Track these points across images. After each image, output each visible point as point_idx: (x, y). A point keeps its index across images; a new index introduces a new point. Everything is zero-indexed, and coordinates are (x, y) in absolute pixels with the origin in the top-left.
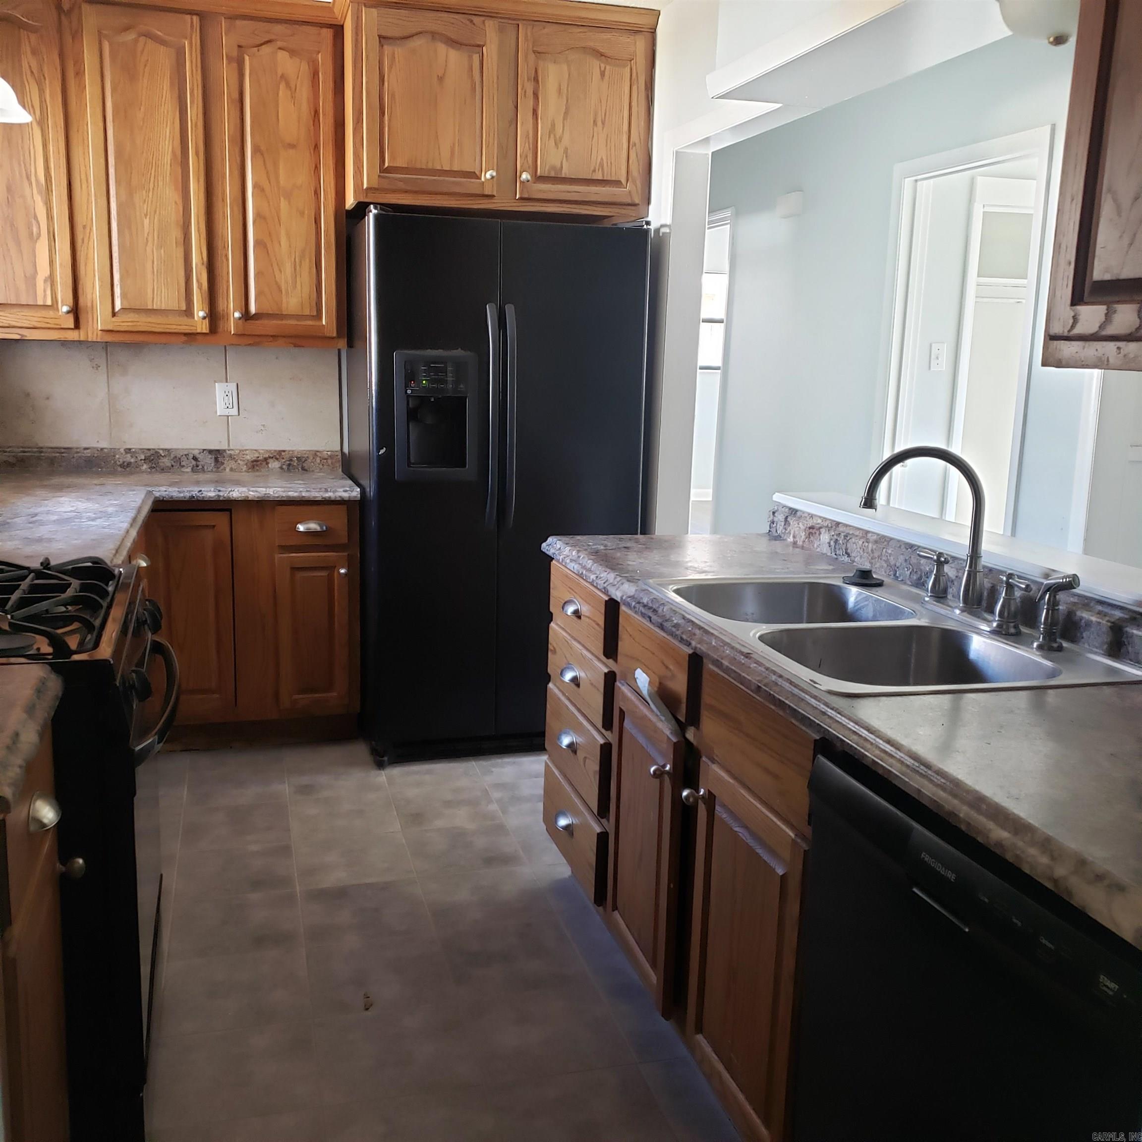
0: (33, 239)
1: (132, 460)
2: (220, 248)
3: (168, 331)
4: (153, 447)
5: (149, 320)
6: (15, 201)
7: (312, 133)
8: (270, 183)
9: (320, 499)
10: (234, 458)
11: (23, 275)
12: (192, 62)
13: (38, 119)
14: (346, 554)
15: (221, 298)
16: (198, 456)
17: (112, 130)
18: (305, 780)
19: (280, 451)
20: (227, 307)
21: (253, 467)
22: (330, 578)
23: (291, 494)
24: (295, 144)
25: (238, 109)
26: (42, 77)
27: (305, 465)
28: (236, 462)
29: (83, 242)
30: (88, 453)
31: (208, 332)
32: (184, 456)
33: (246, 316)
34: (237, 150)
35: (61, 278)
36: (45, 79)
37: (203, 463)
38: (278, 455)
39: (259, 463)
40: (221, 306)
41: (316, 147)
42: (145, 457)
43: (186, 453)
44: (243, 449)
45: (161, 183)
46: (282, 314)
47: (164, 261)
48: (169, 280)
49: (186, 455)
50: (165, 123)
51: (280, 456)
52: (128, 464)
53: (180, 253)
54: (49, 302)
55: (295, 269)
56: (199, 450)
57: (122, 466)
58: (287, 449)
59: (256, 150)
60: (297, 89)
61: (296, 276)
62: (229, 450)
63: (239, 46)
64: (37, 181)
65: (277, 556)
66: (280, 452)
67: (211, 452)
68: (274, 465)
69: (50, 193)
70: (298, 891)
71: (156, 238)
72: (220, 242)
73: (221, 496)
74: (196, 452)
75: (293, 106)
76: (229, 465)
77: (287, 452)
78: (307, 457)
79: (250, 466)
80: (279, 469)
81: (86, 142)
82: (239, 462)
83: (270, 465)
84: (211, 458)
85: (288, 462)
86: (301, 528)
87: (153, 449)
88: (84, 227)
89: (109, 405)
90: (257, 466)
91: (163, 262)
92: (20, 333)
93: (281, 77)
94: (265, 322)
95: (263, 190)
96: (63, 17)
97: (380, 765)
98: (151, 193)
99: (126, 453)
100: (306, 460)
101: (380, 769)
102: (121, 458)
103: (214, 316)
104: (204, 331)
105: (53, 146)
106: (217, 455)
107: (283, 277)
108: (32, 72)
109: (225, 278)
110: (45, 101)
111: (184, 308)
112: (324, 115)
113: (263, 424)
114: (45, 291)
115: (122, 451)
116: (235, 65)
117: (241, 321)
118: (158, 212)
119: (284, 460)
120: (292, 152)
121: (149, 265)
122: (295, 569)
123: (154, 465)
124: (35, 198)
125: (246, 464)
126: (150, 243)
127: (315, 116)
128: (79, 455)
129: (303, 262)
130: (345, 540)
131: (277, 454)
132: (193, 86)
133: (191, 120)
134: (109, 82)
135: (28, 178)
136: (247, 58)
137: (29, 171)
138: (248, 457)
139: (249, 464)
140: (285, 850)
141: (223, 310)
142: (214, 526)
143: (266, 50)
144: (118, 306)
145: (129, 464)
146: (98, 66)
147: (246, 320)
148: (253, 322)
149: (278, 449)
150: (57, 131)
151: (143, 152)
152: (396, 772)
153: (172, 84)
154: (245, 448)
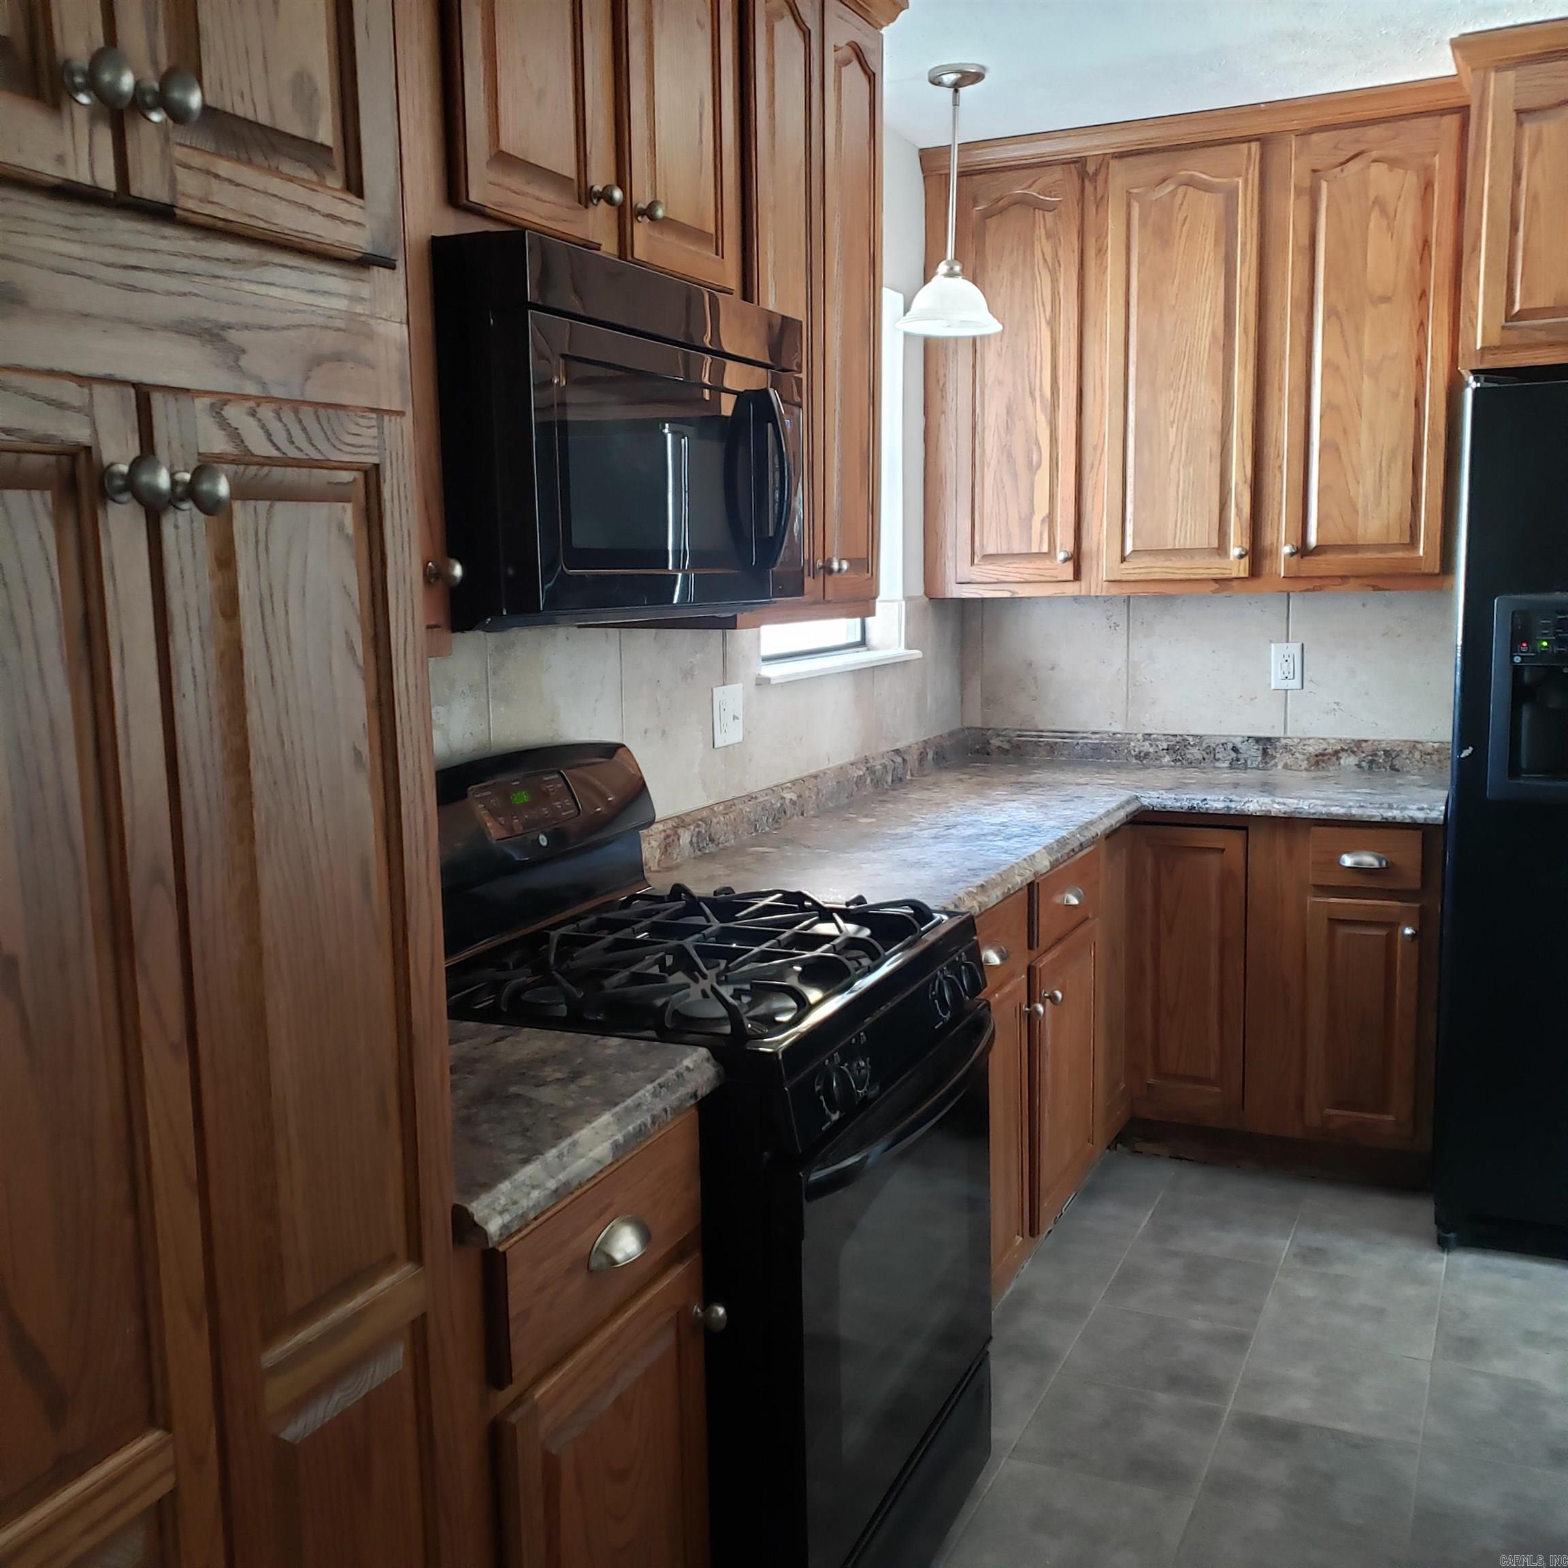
0: (1033, 468)
1: (1151, 750)
2: (1272, 458)
3: (1192, 577)
4: (1181, 733)
5: (1168, 564)
6: (1015, 425)
7: (1417, 275)
8: (1348, 356)
9: (1378, 819)
10: (1291, 750)
11: (1017, 516)
12: (1245, 204)
13: (1048, 318)
14: (1417, 905)
15: (1269, 529)
16: (1239, 746)
17: (1136, 317)
18: (1319, 1240)
19: (1359, 741)
20: (1278, 540)
21: (1317, 763)
22: (1390, 941)
23: (1334, 810)
24: (1390, 295)
25: (1308, 258)
26: (1057, 264)
27: (1396, 762)
28: (1292, 755)
29: (1092, 468)
30: (1095, 739)
31: (1247, 575)
32: (1220, 746)
33: (1302, 550)
34: (1302, 318)
35: (1061, 516)
36: (1060, 266)
37: (1246, 756)
38: (1355, 747)
39: (1326, 758)
40: (1268, 537)
41: (1423, 294)
42: (1168, 745)
43: (1223, 741)
44: (1304, 736)
45: (1194, 378)
46: (1357, 545)
47: (1193, 483)
48: (1197, 508)
49: (1223, 744)
50: (1205, 297)
51: (1358, 748)
52: (1145, 755)
53: (1214, 470)
54: (1045, 549)
55: (1380, 478)
56: (1243, 737)
57: (1137, 757)
58: (1371, 737)
59: (1330, 313)
60: (1398, 215)
61: (1381, 487)
62: (1285, 738)
63: (1314, 171)
64: (1042, 395)
65: (1311, 899)
66: (1359, 743)
67: (1258, 740)
68: (1349, 761)
69: (1056, 408)
70: (1228, 1411)
71: (1184, 453)
72: (1272, 450)
73: (1232, 808)
74: (1237, 741)
75: (1389, 240)
76: (1282, 759)
77: (1370, 743)
78: (1401, 751)
79: (1313, 762)
80: (1355, 768)
81: (1104, 336)
82: (1297, 755)
83: (1342, 761)
84: (1258, 749)
85: (1370, 758)
86: (1348, 861)
87: (1181, 736)
88: (1095, 448)
89: (1128, 676)
90: (1323, 761)
91: (1191, 484)
92: (1011, 589)
93: (1373, 202)
94: (1330, 557)
95: (1337, 368)
96: (1087, 183)
97: (1443, 1245)
98: (1180, 394)
99: (1145, 740)
100: (1397, 755)
101: (1443, 1251)
102: (1138, 746)
103: (1256, 554)
104: (1242, 575)
105: (1063, 348)
106: (1266, 745)
107: (1361, 490)
108: (1045, 260)
109: (1277, 499)
110: (1058, 293)
111: (1216, 545)
112: (1438, 244)
113: (1337, 701)
114: (1041, 534)
115: (1140, 737)
116: (1306, 199)
117: (1295, 557)
118: (1188, 418)
119: (1364, 755)
120: (1383, 307)
121: (1172, 491)
122: (1334, 922)
123: (1179, 757)
124: (1037, 418)
125: (1308, 759)
126: (1175, 461)
127: (1423, 250)
128: (1085, 741)
129: (1392, 465)
130: (1417, 885)
131: (1355, 745)
132: (1246, 238)
133: (1241, 286)
134: (1137, 254)
135: (1032, 394)
136: (1324, 184)
137: (1033, 384)
138: (1311, 749)
139: (1311, 759)
140: (1238, 1341)
141: (1272, 544)
142: (1223, 850)
143: (1353, 166)
144: (1129, 548)
145: (1147, 754)
146: (1123, 237)
147: (1302, 557)
148: (1313, 558)
149: (1357, 737)
150: (1069, 329)
151: (1173, 340)
152: (1467, 1262)
153: (1217, 241)
154: (1309, 736)
